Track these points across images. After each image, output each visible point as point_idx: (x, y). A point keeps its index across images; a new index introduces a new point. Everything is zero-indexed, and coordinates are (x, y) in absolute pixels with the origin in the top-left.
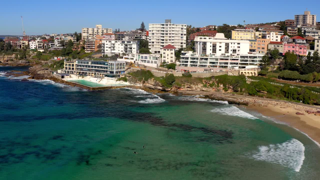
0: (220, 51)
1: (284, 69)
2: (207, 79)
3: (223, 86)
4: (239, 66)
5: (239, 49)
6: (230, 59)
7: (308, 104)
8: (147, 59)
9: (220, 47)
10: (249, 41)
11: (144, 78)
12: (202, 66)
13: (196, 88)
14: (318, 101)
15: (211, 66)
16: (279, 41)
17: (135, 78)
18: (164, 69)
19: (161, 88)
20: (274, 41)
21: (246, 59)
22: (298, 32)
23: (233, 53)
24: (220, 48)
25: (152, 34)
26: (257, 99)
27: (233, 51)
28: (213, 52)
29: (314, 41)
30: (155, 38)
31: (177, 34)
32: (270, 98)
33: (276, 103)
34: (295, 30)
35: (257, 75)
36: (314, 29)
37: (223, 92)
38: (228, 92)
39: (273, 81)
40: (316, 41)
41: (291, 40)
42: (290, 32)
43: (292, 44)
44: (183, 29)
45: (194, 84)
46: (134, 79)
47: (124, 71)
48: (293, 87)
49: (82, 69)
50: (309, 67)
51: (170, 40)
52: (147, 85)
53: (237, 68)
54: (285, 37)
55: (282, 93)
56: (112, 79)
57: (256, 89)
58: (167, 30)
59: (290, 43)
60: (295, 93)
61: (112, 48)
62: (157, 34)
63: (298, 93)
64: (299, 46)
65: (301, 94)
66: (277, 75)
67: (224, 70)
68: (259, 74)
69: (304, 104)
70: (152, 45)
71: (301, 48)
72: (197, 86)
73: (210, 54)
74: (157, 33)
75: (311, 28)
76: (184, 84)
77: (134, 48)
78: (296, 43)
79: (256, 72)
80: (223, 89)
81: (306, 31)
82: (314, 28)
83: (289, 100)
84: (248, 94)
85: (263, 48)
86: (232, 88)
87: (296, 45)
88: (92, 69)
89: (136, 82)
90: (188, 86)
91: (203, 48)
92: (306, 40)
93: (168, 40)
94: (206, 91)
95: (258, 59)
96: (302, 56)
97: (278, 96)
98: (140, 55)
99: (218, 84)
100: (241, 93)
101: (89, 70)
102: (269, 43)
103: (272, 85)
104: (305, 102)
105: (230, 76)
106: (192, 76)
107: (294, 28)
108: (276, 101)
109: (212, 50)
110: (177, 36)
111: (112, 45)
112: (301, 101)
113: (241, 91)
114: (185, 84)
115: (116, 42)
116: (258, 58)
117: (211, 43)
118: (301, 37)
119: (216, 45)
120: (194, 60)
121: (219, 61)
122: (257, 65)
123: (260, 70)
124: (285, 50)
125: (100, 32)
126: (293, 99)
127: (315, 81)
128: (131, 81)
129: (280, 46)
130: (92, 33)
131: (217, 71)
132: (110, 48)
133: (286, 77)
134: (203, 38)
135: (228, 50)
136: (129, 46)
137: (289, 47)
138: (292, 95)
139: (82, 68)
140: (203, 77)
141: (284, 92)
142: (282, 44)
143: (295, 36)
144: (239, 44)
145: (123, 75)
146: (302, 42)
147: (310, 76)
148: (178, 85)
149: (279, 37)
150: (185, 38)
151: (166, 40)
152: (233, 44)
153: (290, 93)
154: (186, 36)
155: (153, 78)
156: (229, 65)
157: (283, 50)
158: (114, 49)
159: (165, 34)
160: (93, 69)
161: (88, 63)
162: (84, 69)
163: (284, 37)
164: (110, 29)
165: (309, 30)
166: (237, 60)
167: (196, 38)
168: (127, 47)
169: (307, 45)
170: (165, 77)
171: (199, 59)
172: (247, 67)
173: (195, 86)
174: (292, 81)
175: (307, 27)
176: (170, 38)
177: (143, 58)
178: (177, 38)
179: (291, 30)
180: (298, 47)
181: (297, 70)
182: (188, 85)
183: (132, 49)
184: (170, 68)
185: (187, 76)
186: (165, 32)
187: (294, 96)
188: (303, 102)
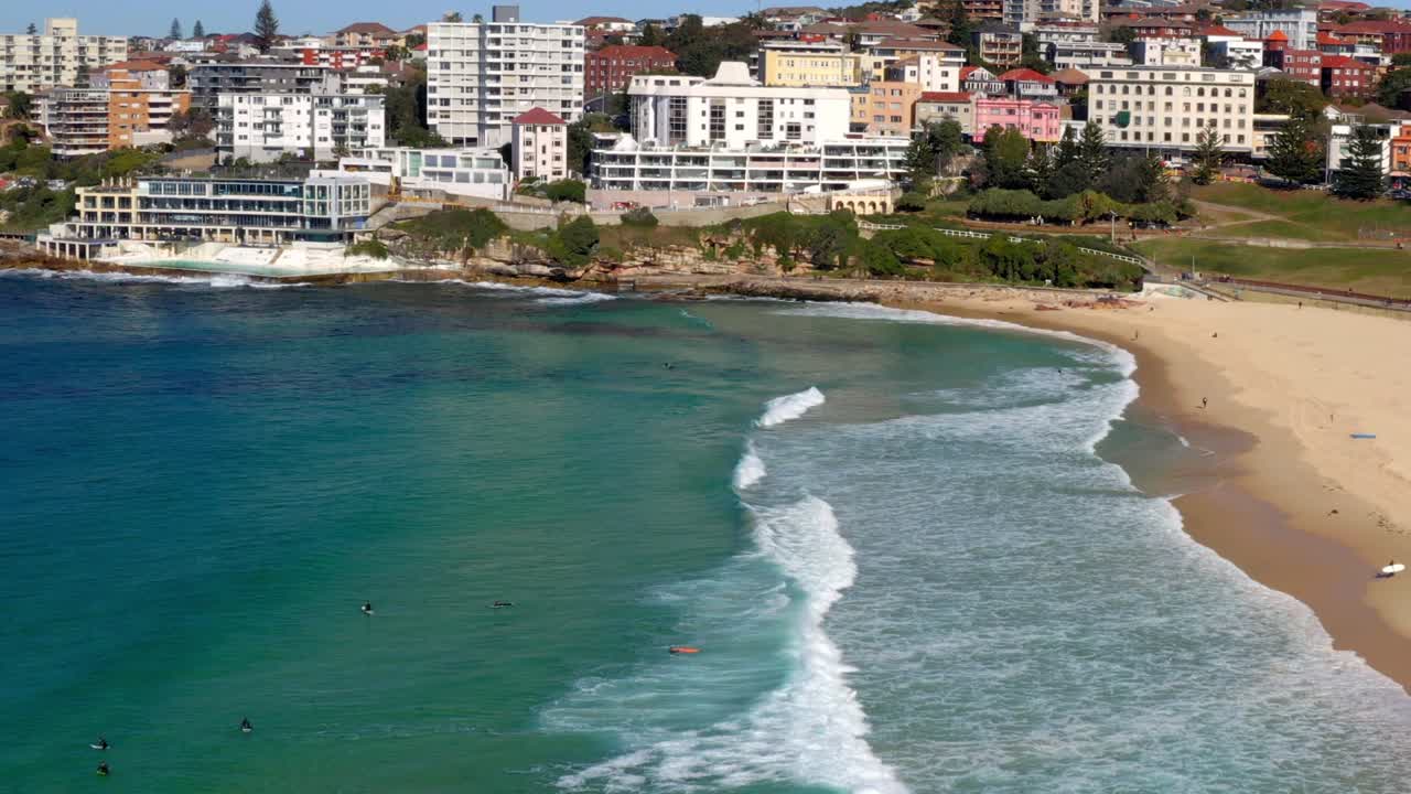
0: (740, 131)
1: (985, 186)
2: (714, 229)
3: (778, 252)
4: (821, 182)
5: (810, 121)
6: (789, 159)
7: (1071, 285)
8: (454, 166)
9: (740, 114)
10: (846, 91)
11: (466, 239)
12: (685, 185)
13: (675, 265)
14: (1099, 274)
15: (720, 186)
16: (954, 88)
17: (426, 240)
18: (537, 202)
19: (546, 270)
20: (937, 89)
21: (845, 156)
22: (1024, 51)
23: (789, 136)
24: (740, 121)
25: (442, 68)
26: (903, 286)
27: (790, 128)
28: (713, 136)
29: (1085, 87)
30: (454, 81)
31: (548, 67)
32: (947, 279)
33: (967, 292)
34: (1013, 46)
35: (890, 210)
36: (1090, 37)
37: (779, 272)
38: (793, 272)
39: (952, 225)
40: (1093, 88)
41: (999, 86)
42: (994, 51)
43: (1006, 101)
44: (570, 46)
45: (670, 250)
46: (420, 245)
47: (365, 218)
48: (1019, 240)
49: (169, 217)
50: (1068, 174)
51: (524, 90)
52: (484, 263)
53: (815, 190)
54: (976, 72)
55: (984, 262)
56: (329, 250)
57: (895, 254)
58: (511, 48)
59: (997, 97)
60: (1026, 259)
61: (269, 127)
62: (463, 67)
63: (1037, 257)
64: (1030, 109)
65: (1046, 259)
66: (963, 207)
67: (773, 197)
68: (900, 206)
69: (1057, 288)
70: (444, 114)
71: (1038, 116)
72: (680, 259)
73: (703, 142)
74: (462, 63)
75: (1077, 33)
76: (633, 251)
77: (373, 127)
78: (1019, 97)
79: (889, 201)
80: (778, 262)
81: (1058, 47)
82: (1090, 34)
83: (1010, 282)
84: (868, 274)
85: (896, 119)
86: (808, 256)
87: (1019, 105)
88: (219, 215)
89: (429, 256)
90: (647, 259)
91: (671, 120)
92: (1058, 85)
93: (517, 91)
94: (714, 274)
95: (888, 157)
96: (1044, 143)
97: (973, 274)
98: (419, 153)
99: (757, 247)
100: (845, 272)
101: (207, 219)
102: (920, 97)
103: (949, 237)
104: (1061, 281)
105: (798, 217)
106: (657, 221)
107: (1006, 36)
108: (966, 287)
109: (708, 127)
110: (547, 73)
111: (269, 114)
112: (1048, 281)
113: (843, 265)
114: (636, 253)
115: (286, 100)
116: (887, 152)
117: (704, 101)
118: (1037, 74)
119: (723, 107)
120: (655, 166)
121: (750, 167)
122: (884, 176)
123: (900, 194)
124: (981, 122)
125: (70, 56)
126: (1023, 278)
127: (1089, 217)
128: (410, 253)
129: (961, 107)
130: (31, 63)
131: (750, 203)
132: (259, 126)
133: (993, 211)
134: (667, 83)
135: (769, 128)
136: (351, 119)
137: (995, 112)
138: (1016, 265)
139: (171, 214)
140: (700, 225)
141: (992, 256)
142: (969, 102)
143: (1014, 71)
144: (809, 102)
145: (363, 234)
146: (1040, 91)
147: (1074, 204)
148: (611, 256)
149: (955, 72)
150: (578, 81)
151: (508, 91)
152: (787, 102)
153: (1010, 258)
154: (581, 74)
155: (508, 237)
156: (787, 182)
157: (974, 123)
158: (278, 131)
159: (502, 66)
160: (223, 215)
161: (201, 189)
162: (181, 214)
163: (973, 75)
164: (117, 42)
165: (1070, 41)
166: (813, 160)
167: (637, 81)
168: (342, 121)
169: (1063, 102)
170: (555, 228)
171: (674, 160)
172: (854, 185)
173: (671, 260)
174: (1013, 224)
175: (1062, 30)
176: (524, 85)
177: (435, 165)
178: (546, 83)
179: (995, 45)
180: (1027, 112)
181: (1030, 187)
182: (645, 255)
183: (368, 129)
184: (562, 198)
185: (640, 222)
186: (502, 60)
187: (1024, 266)
188: (1056, 283)
